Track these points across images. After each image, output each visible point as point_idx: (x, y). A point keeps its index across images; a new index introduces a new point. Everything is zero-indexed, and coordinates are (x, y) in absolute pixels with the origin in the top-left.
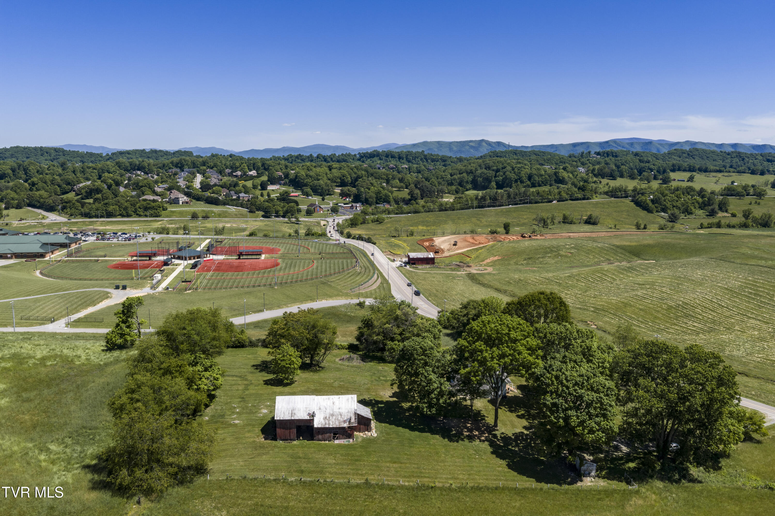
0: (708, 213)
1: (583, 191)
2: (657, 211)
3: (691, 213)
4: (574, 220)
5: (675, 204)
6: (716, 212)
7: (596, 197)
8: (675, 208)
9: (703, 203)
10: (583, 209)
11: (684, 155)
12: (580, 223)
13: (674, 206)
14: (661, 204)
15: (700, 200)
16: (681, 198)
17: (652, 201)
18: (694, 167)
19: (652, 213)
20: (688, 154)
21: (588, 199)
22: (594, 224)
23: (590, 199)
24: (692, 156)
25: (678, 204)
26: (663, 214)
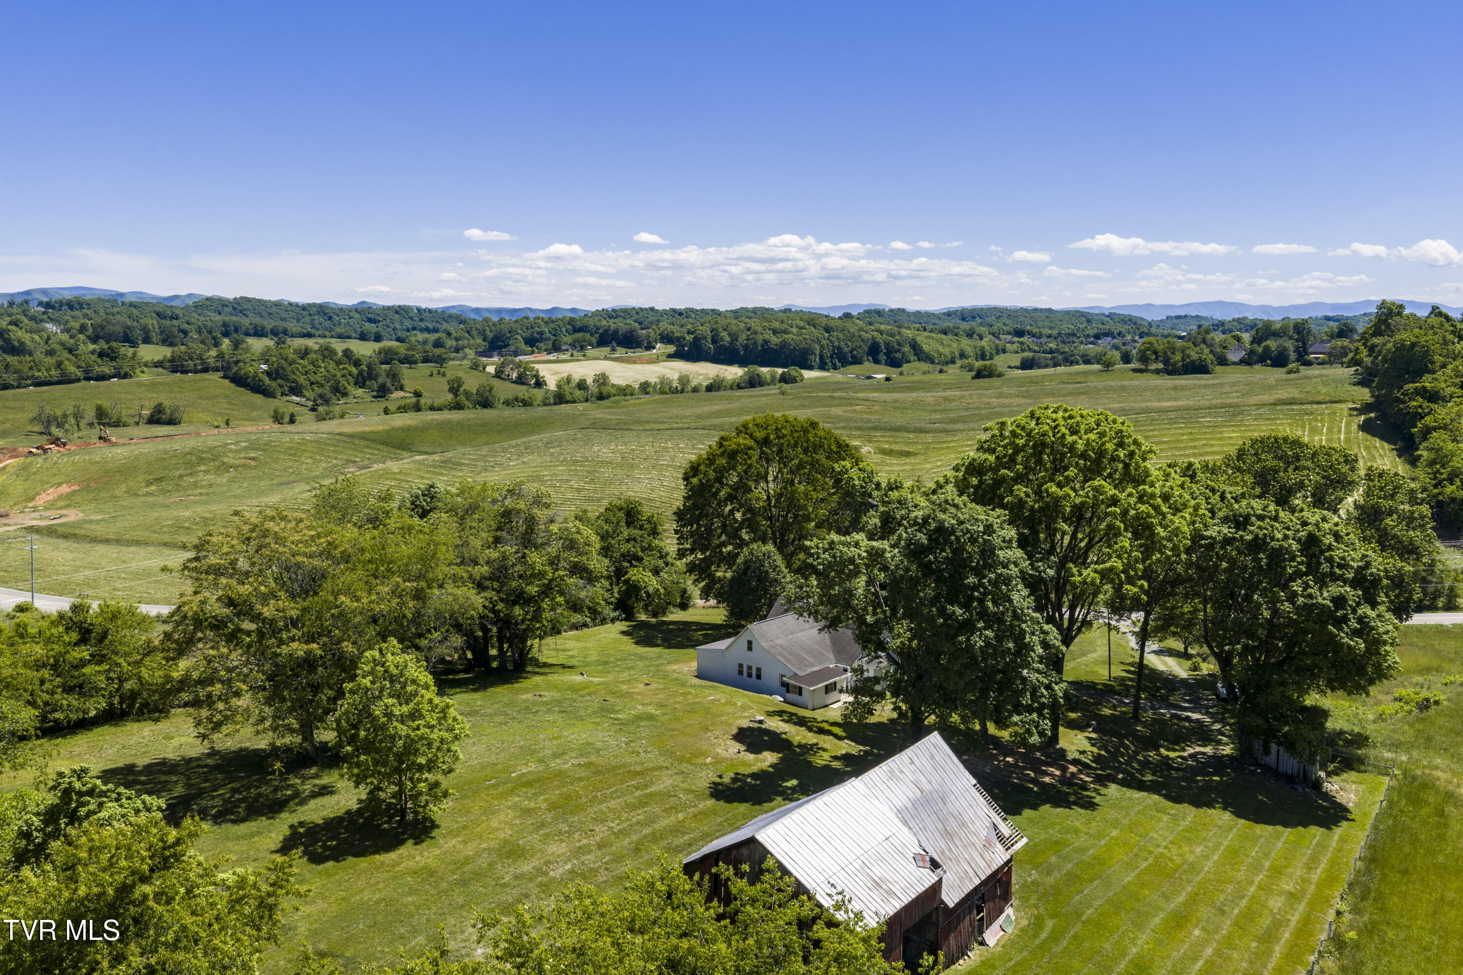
0: (375, 393)
1: (113, 359)
2: (283, 394)
3: (345, 395)
4: (124, 419)
5: (312, 379)
6: (389, 389)
7: (143, 372)
8: (315, 387)
9: (361, 373)
10: (130, 396)
11: (227, 309)
12: (137, 424)
13: (312, 383)
14: (287, 380)
15: (354, 371)
16: (320, 367)
17: (268, 373)
18: (263, 328)
19: (275, 397)
20: (234, 308)
21: (126, 376)
22: (172, 422)
23: (131, 376)
24: (241, 312)
25: (318, 378)
26: (294, 398)
